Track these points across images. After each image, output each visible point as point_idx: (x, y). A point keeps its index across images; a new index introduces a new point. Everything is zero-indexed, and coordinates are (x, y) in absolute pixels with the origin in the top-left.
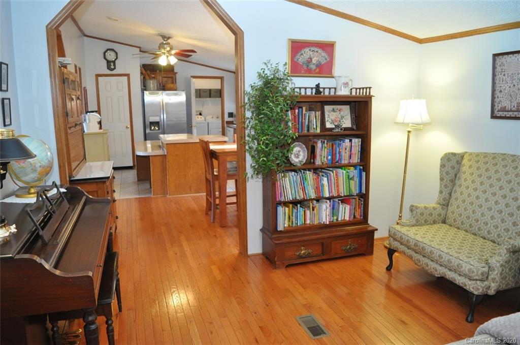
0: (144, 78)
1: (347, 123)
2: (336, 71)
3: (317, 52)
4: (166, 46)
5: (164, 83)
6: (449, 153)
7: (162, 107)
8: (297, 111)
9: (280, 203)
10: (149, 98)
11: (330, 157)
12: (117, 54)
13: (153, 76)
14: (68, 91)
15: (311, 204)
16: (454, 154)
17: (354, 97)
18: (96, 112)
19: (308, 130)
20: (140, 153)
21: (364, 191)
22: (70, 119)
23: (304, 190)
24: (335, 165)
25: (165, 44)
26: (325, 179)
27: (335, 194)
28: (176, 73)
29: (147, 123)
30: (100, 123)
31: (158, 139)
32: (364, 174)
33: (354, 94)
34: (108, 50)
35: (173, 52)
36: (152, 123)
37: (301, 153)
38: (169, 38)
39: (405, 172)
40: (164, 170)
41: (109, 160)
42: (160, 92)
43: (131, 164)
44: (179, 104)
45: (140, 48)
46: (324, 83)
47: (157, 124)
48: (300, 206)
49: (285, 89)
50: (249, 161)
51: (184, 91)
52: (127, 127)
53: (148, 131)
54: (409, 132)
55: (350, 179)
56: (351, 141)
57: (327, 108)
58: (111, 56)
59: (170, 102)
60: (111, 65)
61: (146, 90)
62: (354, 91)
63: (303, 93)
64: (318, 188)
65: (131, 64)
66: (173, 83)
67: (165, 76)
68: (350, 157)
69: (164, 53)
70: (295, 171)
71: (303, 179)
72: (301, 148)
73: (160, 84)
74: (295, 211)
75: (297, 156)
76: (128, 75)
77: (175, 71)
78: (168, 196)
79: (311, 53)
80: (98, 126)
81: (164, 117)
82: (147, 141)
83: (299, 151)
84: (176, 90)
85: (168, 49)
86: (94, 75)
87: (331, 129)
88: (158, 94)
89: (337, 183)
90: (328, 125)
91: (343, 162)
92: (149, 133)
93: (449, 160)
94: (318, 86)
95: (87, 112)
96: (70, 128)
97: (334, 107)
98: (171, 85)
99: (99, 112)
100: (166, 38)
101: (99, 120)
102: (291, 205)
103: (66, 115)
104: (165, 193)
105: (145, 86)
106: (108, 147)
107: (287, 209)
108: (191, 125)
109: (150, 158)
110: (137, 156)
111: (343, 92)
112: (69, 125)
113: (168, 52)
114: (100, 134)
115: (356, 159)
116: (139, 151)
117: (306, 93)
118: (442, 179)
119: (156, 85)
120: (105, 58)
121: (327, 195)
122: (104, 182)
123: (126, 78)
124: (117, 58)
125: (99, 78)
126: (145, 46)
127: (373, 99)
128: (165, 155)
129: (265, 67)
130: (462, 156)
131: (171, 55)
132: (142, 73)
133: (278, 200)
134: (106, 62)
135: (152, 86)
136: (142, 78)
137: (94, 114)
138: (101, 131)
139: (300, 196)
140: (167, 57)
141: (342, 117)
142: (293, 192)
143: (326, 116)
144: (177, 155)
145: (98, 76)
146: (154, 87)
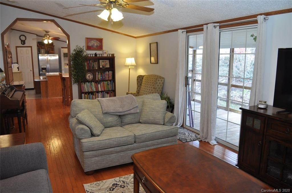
0: (39, 48)
1: (108, 66)
2: (104, 48)
3: (96, 42)
4: (47, 36)
5: (48, 50)
6: (139, 75)
7: (48, 61)
8: (88, 62)
9: (83, 93)
10: (41, 57)
11: (101, 78)
12: (26, 37)
13: (43, 47)
14: (8, 55)
15: (95, 94)
16: (141, 76)
17: (108, 57)
18: (16, 63)
19: (93, 68)
20: (36, 80)
21: (114, 89)
22: (9, 65)
23: (91, 88)
24: (103, 80)
25: (47, 35)
26: (99, 85)
27: (103, 90)
28: (54, 46)
29: (41, 69)
30: (18, 68)
31: (45, 75)
32: (113, 83)
33: (108, 56)
34: (22, 35)
35: (50, 38)
36: (43, 69)
37: (91, 76)
38: (48, 32)
39: (129, 83)
40: (47, 87)
41: (22, 81)
42: (46, 55)
43: (33, 87)
44: (56, 60)
45: (37, 34)
46: (98, 52)
47: (45, 69)
48: (91, 94)
49: (82, 55)
50: (73, 79)
51: (57, 54)
52: (31, 70)
53: (41, 72)
54: (129, 69)
55: (108, 85)
56: (109, 72)
57: (101, 61)
58: (23, 38)
59: (51, 59)
60: (23, 42)
61: (40, 54)
62: (108, 55)
63: (91, 56)
64: (97, 88)
65: (32, 42)
66: (53, 51)
67: (49, 47)
68: (109, 77)
69: (46, 39)
70: (88, 82)
71: (91, 85)
72: (91, 74)
73: (46, 51)
74: (89, 96)
75: (89, 77)
76: (31, 47)
77: (54, 45)
78: (48, 98)
79: (94, 42)
80: (18, 69)
81: (48, 66)
82: (41, 76)
83: (90, 76)
84: (54, 54)
85: (48, 37)
86: (15, 47)
87: (101, 68)
88: (45, 55)
89: (104, 86)
90: (101, 67)
91: (106, 79)
92: (41, 73)
93: (139, 78)
94: (96, 53)
95: (12, 63)
96: (9, 68)
97: (103, 60)
98: (52, 52)
99: (17, 63)
100: (47, 32)
101: (18, 67)
102: (87, 94)
103: (7, 63)
104: (47, 97)
105: (39, 52)
106: (22, 79)
107: (86, 95)
108: (61, 69)
109: (41, 82)
110: (35, 81)
111: (105, 55)
112: (8, 67)
113: (48, 38)
114: (19, 72)
115: (111, 78)
116: (36, 79)
117: (92, 56)
118: (137, 84)
119: (44, 51)
120: (20, 39)
121: (100, 90)
122: (21, 87)
123: (30, 48)
124: (26, 39)
125: (18, 48)
126: (38, 34)
127: (115, 58)
128: (47, 81)
129: (76, 47)
130: (144, 76)
131: (49, 39)
132: (38, 46)
133: (82, 92)
134: (20, 41)
135: (42, 52)
136: (38, 48)
137: (16, 64)
138: (19, 71)
139: (90, 90)
140: (48, 40)
141: (106, 64)
142: (88, 89)
143: (100, 64)
144: (52, 81)
145: (17, 47)
146: (43, 52)
